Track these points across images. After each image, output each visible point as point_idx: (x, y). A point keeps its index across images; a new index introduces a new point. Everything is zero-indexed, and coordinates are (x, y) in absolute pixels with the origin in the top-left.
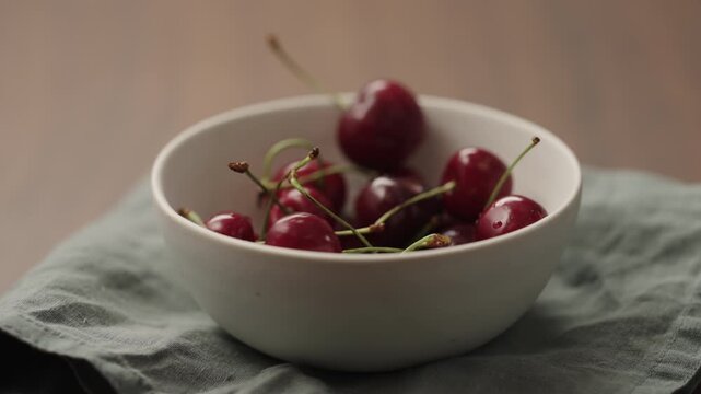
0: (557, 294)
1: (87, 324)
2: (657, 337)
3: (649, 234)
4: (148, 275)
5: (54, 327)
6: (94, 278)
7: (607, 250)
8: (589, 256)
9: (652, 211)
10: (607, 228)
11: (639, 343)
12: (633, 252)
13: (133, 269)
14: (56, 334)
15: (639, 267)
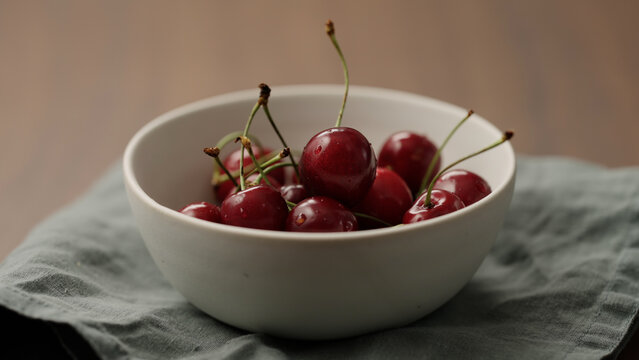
0: (491, 271)
1: (68, 294)
2: (583, 311)
3: (575, 215)
4: (117, 255)
5: (38, 296)
6: (70, 254)
7: (536, 231)
8: (520, 237)
9: (577, 194)
10: (537, 211)
11: (567, 316)
12: (560, 232)
13: (104, 248)
14: (40, 303)
15: (565, 246)
